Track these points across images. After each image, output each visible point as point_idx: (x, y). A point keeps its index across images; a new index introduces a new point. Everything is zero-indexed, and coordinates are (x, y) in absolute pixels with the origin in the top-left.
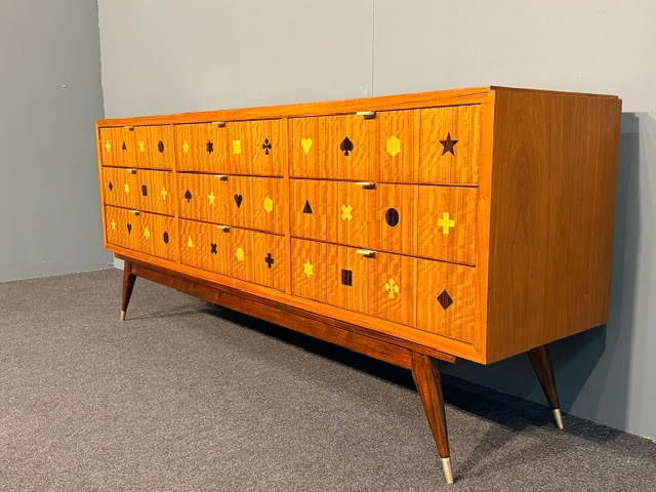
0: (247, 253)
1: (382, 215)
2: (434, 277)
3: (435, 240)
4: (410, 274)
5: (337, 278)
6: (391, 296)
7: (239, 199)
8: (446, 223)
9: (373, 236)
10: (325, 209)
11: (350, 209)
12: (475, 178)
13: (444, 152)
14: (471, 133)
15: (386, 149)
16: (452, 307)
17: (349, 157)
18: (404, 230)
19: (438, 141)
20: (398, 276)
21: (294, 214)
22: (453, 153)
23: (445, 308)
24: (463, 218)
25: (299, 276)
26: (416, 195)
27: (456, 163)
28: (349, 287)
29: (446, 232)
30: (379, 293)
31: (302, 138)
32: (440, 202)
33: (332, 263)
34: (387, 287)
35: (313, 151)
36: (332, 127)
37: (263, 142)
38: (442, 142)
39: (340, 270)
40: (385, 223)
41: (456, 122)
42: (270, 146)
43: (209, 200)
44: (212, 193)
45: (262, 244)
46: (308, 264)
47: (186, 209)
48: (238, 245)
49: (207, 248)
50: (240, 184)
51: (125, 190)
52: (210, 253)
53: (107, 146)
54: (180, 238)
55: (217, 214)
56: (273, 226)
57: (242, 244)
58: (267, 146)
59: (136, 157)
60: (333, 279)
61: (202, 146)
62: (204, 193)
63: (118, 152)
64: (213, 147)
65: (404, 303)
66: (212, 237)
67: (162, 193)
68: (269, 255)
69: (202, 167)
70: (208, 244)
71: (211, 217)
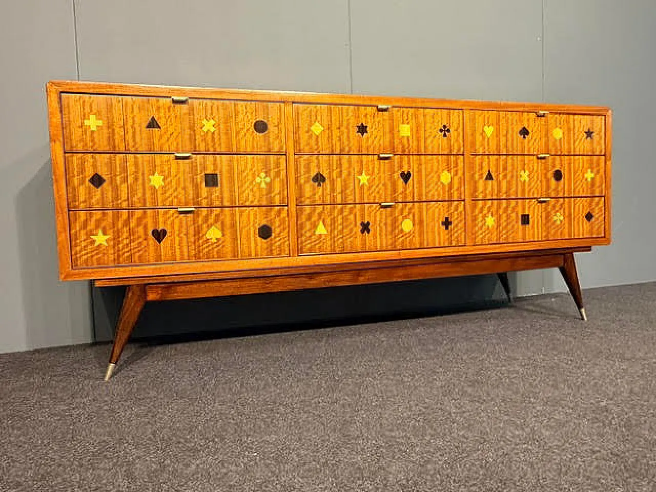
0: (417, 223)
1: (550, 175)
2: (583, 206)
3: (584, 185)
4: (569, 207)
5: (517, 222)
6: (558, 222)
7: (406, 177)
8: (589, 176)
9: (545, 189)
10: (505, 177)
11: (527, 173)
12: (603, 151)
13: (587, 138)
14: (600, 129)
15: (553, 135)
16: (593, 220)
17: (526, 141)
18: (566, 182)
19: (583, 132)
20: (562, 210)
22: (592, 138)
23: (589, 221)
24: (598, 172)
25: (480, 228)
26: (572, 161)
27: (593, 144)
28: (527, 226)
29: (589, 180)
30: (550, 223)
31: (483, 126)
32: (586, 166)
33: (513, 212)
34: (555, 218)
35: (495, 134)
36: (512, 120)
37: (440, 127)
38: (586, 133)
39: (520, 216)
40: (553, 180)
41: (592, 122)
42: (448, 131)
43: (359, 181)
44: (363, 174)
45: (438, 212)
46: (490, 217)
47: (314, 194)
48: (405, 218)
49: (354, 229)
50: (409, 163)
51: (151, 183)
52: (359, 233)
53: (87, 122)
54: (300, 227)
55: (372, 193)
56: (451, 195)
57: (411, 216)
58: (445, 131)
59: (190, 139)
60: (514, 223)
61: (347, 128)
62: (349, 174)
63: (131, 131)
64: (368, 129)
65: (566, 225)
66: (362, 216)
67: (258, 180)
68: (446, 219)
69: (347, 149)
70: (355, 225)
71: (361, 197)
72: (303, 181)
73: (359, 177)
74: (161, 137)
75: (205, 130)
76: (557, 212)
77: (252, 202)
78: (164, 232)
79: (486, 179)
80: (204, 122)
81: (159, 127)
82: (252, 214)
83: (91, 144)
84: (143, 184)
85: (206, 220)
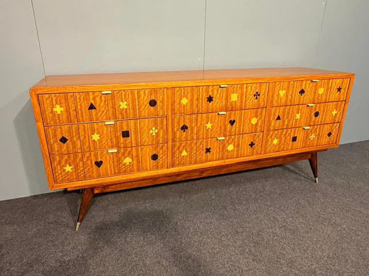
0: (236, 145)
2: (327, 129)
6: (312, 139)
14: (346, 86)
16: (331, 136)
20: (315, 132)
21: (270, 122)
23: (329, 136)
25: (270, 145)
28: (295, 142)
30: (307, 140)
33: (288, 136)
34: (311, 137)
36: (296, 86)
39: (292, 137)
43: (206, 127)
44: (209, 123)
45: (247, 139)
47: (181, 136)
49: (202, 152)
50: (234, 115)
51: (93, 139)
52: (204, 153)
53: (55, 109)
54: (173, 154)
55: (213, 132)
56: (256, 130)
57: (233, 143)
59: (113, 113)
60: (288, 141)
61: (201, 99)
62: (201, 124)
63: (80, 112)
65: (316, 140)
66: (207, 145)
67: (151, 132)
68: (252, 142)
69: (201, 111)
70: (203, 150)
71: (207, 135)
72: (175, 130)
73: (207, 125)
74: (97, 114)
75: (121, 107)
76: (313, 133)
77: (148, 143)
78: (101, 162)
79: (277, 119)
80: (121, 103)
81: (95, 108)
82: (148, 149)
83: (58, 121)
84: (89, 139)
85: (124, 154)
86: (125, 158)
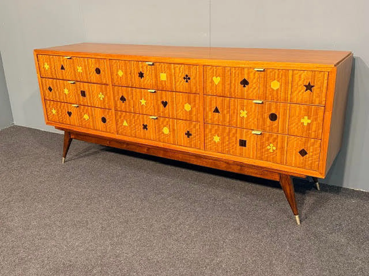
0: (171, 130)
1: (267, 115)
2: (298, 144)
3: (299, 127)
4: (283, 142)
5: (236, 144)
6: (271, 151)
7: (165, 104)
8: (306, 121)
9: (261, 123)
10: (228, 112)
11: (245, 112)
12: (324, 103)
13: (306, 90)
15: (270, 86)
16: (307, 155)
17: (246, 88)
18: (280, 123)
19: (302, 85)
20: (275, 143)
21: (207, 113)
22: (311, 91)
23: (303, 156)
24: (316, 119)
25: (210, 142)
26: (288, 108)
27: (313, 95)
28: (244, 147)
29: (305, 124)
30: (264, 150)
31: (213, 76)
32: (303, 112)
33: (233, 137)
35: (221, 83)
36: (235, 73)
37: (184, 76)
38: (305, 86)
39: (238, 140)
40: (268, 120)
41: (314, 78)
42: (189, 79)
43: (141, 103)
44: (143, 99)
46: (217, 136)
47: (121, 106)
48: (165, 126)
49: (140, 127)
50: (166, 96)
51: (65, 92)
52: (142, 129)
53: (45, 66)
54: (117, 121)
55: (147, 110)
56: (191, 118)
57: (168, 126)
58: (187, 78)
59: (74, 75)
60: (234, 143)
61: (134, 74)
62: (136, 99)
63: (57, 70)
64: (144, 75)
65: (279, 154)
66: (143, 121)
67: (99, 96)
68: (188, 132)
69: (135, 85)
70: (140, 125)
71: (142, 111)
72: (116, 100)
73: (141, 101)
74: (65, 74)
75: (79, 71)
76: (271, 143)
77: (98, 106)
78: (71, 113)
79: (214, 112)
80: (78, 67)
81: (64, 69)
82: (99, 111)
83: (47, 75)
84: (63, 93)
85: (83, 111)
86: (84, 114)
